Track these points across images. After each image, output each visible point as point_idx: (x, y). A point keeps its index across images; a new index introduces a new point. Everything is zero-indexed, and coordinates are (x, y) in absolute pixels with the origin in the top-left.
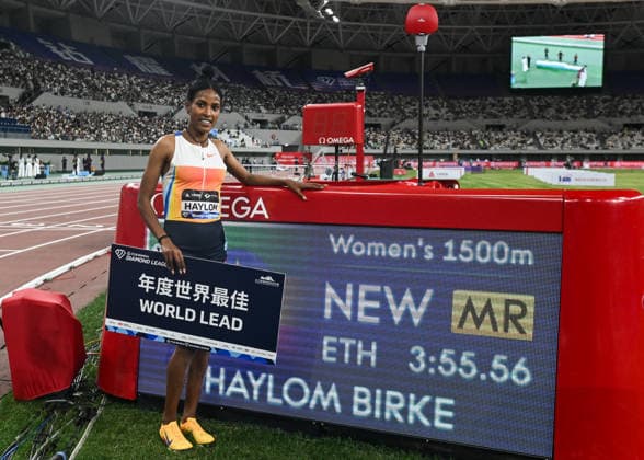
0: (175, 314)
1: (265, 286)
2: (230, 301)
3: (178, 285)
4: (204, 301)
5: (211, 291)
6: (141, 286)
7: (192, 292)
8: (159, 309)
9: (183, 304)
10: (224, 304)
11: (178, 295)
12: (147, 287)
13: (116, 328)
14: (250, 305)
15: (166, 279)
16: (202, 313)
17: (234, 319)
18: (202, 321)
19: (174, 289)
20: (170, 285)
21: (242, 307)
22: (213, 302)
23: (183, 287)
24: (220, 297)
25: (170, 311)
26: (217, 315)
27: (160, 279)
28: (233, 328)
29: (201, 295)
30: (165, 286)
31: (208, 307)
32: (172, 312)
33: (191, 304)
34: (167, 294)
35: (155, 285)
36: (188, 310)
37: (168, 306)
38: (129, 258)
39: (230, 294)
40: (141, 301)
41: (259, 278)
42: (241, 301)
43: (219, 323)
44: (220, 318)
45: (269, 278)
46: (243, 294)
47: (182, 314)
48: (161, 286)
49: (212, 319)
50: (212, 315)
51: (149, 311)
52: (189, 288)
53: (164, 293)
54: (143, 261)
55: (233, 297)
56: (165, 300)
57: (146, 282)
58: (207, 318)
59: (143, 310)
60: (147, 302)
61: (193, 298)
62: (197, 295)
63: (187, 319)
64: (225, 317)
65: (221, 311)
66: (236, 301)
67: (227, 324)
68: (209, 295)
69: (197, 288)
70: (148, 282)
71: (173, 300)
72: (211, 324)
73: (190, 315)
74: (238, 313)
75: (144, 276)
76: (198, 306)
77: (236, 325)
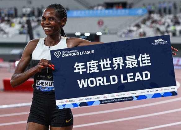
0: (103, 82)
1: (159, 45)
2: (138, 62)
3: (101, 63)
4: (121, 68)
5: (125, 60)
6: (77, 71)
7: (112, 64)
8: (92, 82)
9: (107, 74)
10: (135, 65)
11: (103, 70)
12: (81, 71)
13: (64, 105)
14: (152, 60)
15: (93, 61)
16: (122, 76)
17: (144, 73)
18: (123, 81)
19: (99, 66)
20: (96, 64)
21: (147, 63)
22: (127, 67)
23: (105, 63)
24: (131, 62)
25: (100, 81)
26: (132, 74)
27: (88, 63)
28: (145, 79)
29: (118, 64)
30: (93, 66)
31: (125, 71)
32: (101, 82)
33: (113, 72)
34: (95, 71)
35: (86, 68)
36: (111, 77)
37: (97, 79)
38: (64, 56)
39: (137, 58)
40: (78, 81)
41: (153, 42)
42: (146, 59)
43: (134, 79)
44: (134, 76)
45: (160, 40)
46: (146, 55)
47: (108, 80)
48: (90, 67)
49: (129, 78)
50: (128, 75)
51: (85, 86)
52: (109, 62)
53: (93, 71)
54: (74, 54)
55: (140, 59)
56: (94, 75)
57: (79, 68)
58: (125, 78)
59: (81, 86)
60: (83, 81)
61: (113, 68)
62: (116, 65)
63: (112, 83)
64: (138, 74)
65: (134, 70)
66: (142, 61)
67: (140, 78)
68: (124, 62)
69: (114, 61)
70: (80, 67)
71: (101, 74)
72: (129, 81)
73: (114, 80)
74: (146, 68)
75: (77, 64)
76: (118, 72)
77: (146, 76)
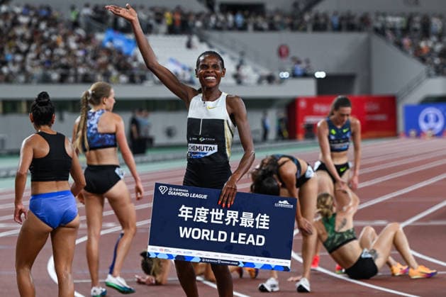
0: (209, 237)
1: (283, 208)
2: (255, 222)
3: (213, 213)
4: (234, 224)
5: (240, 215)
6: (181, 215)
7: (224, 217)
8: (196, 233)
9: (216, 228)
10: (250, 225)
11: (212, 221)
12: (186, 217)
13: (157, 254)
14: (271, 224)
15: (203, 209)
16: (233, 234)
17: (258, 237)
18: (232, 241)
19: (209, 216)
20: (205, 213)
21: (264, 226)
22: (241, 225)
23: (217, 213)
24: (247, 220)
25: (205, 234)
26: (245, 235)
27: (197, 209)
28: (258, 244)
29: (232, 219)
30: (202, 214)
31: (238, 229)
32: (207, 236)
33: (223, 227)
34: (204, 221)
35: (193, 214)
36: (220, 233)
37: (204, 231)
38: (170, 193)
39: (255, 217)
40: (181, 228)
41: (277, 202)
42: (264, 221)
43: (246, 241)
44: (247, 237)
45: (285, 202)
46: (265, 216)
47: (216, 236)
48: (198, 214)
49: (240, 238)
50: (240, 235)
51: (188, 236)
52: (221, 214)
53: (200, 220)
54: (183, 194)
55: (257, 219)
56: (201, 225)
57: (185, 212)
58: (236, 238)
59: (182, 236)
60: (186, 229)
61: (225, 222)
62: (228, 219)
63: (220, 240)
64: (251, 236)
65: (248, 231)
66: (260, 221)
67: (253, 241)
68: (239, 219)
69: (228, 214)
70: (187, 212)
71: (209, 226)
72: (240, 242)
73: (222, 236)
74: (262, 232)
75: (183, 207)
76: (229, 229)
77: (260, 241)
